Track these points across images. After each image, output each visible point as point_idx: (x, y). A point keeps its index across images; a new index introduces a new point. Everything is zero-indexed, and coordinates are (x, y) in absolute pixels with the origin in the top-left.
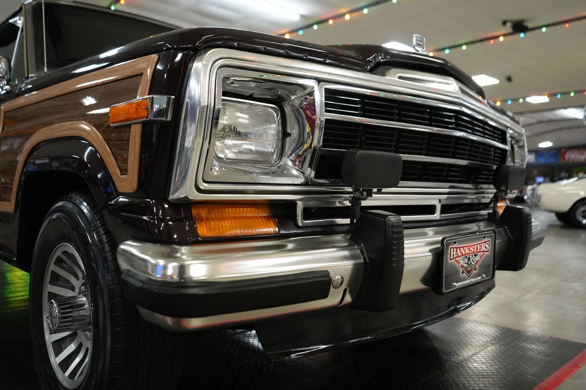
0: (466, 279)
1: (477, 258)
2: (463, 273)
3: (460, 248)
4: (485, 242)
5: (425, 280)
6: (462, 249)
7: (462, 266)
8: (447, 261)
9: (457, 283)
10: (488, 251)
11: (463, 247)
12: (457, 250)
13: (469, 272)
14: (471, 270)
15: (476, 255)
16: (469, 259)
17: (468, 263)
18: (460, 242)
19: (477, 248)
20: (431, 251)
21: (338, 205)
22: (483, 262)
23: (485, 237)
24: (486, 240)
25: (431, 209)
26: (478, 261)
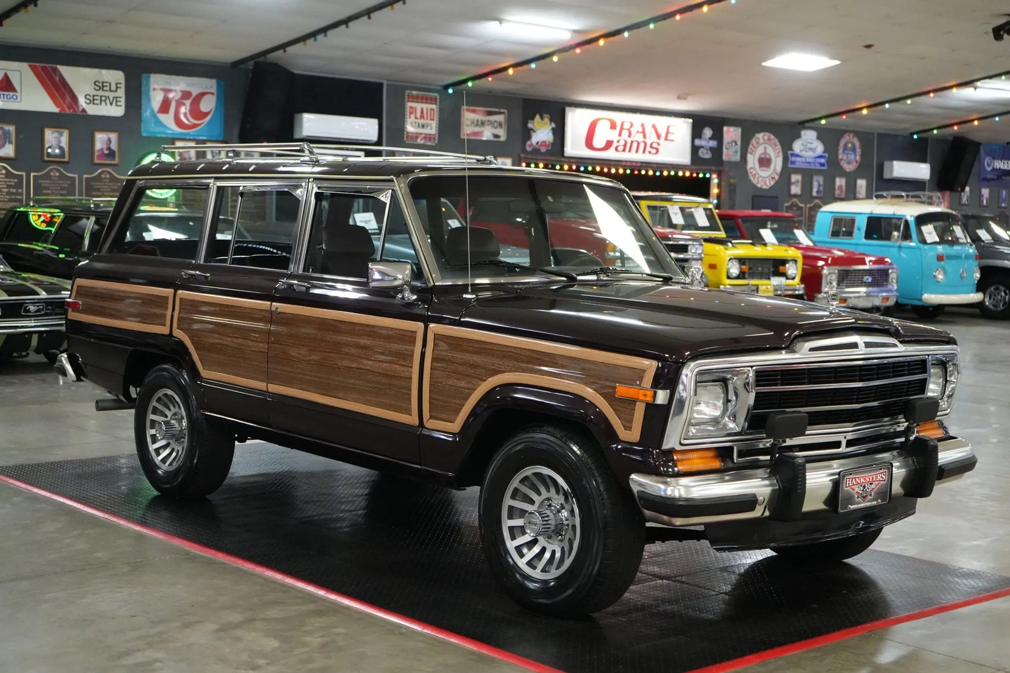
0: (861, 503)
1: (873, 486)
2: (858, 497)
3: (855, 478)
4: (881, 473)
5: (826, 502)
6: (857, 479)
7: (857, 492)
8: (843, 487)
9: (852, 505)
10: (884, 481)
11: (858, 478)
12: (852, 480)
13: (864, 497)
14: (866, 496)
15: (871, 484)
16: (864, 487)
17: (863, 490)
18: (855, 474)
19: (873, 478)
20: (830, 480)
21: (763, 447)
22: (878, 489)
23: (881, 469)
24: (882, 471)
25: (837, 444)
26: (873, 489)
